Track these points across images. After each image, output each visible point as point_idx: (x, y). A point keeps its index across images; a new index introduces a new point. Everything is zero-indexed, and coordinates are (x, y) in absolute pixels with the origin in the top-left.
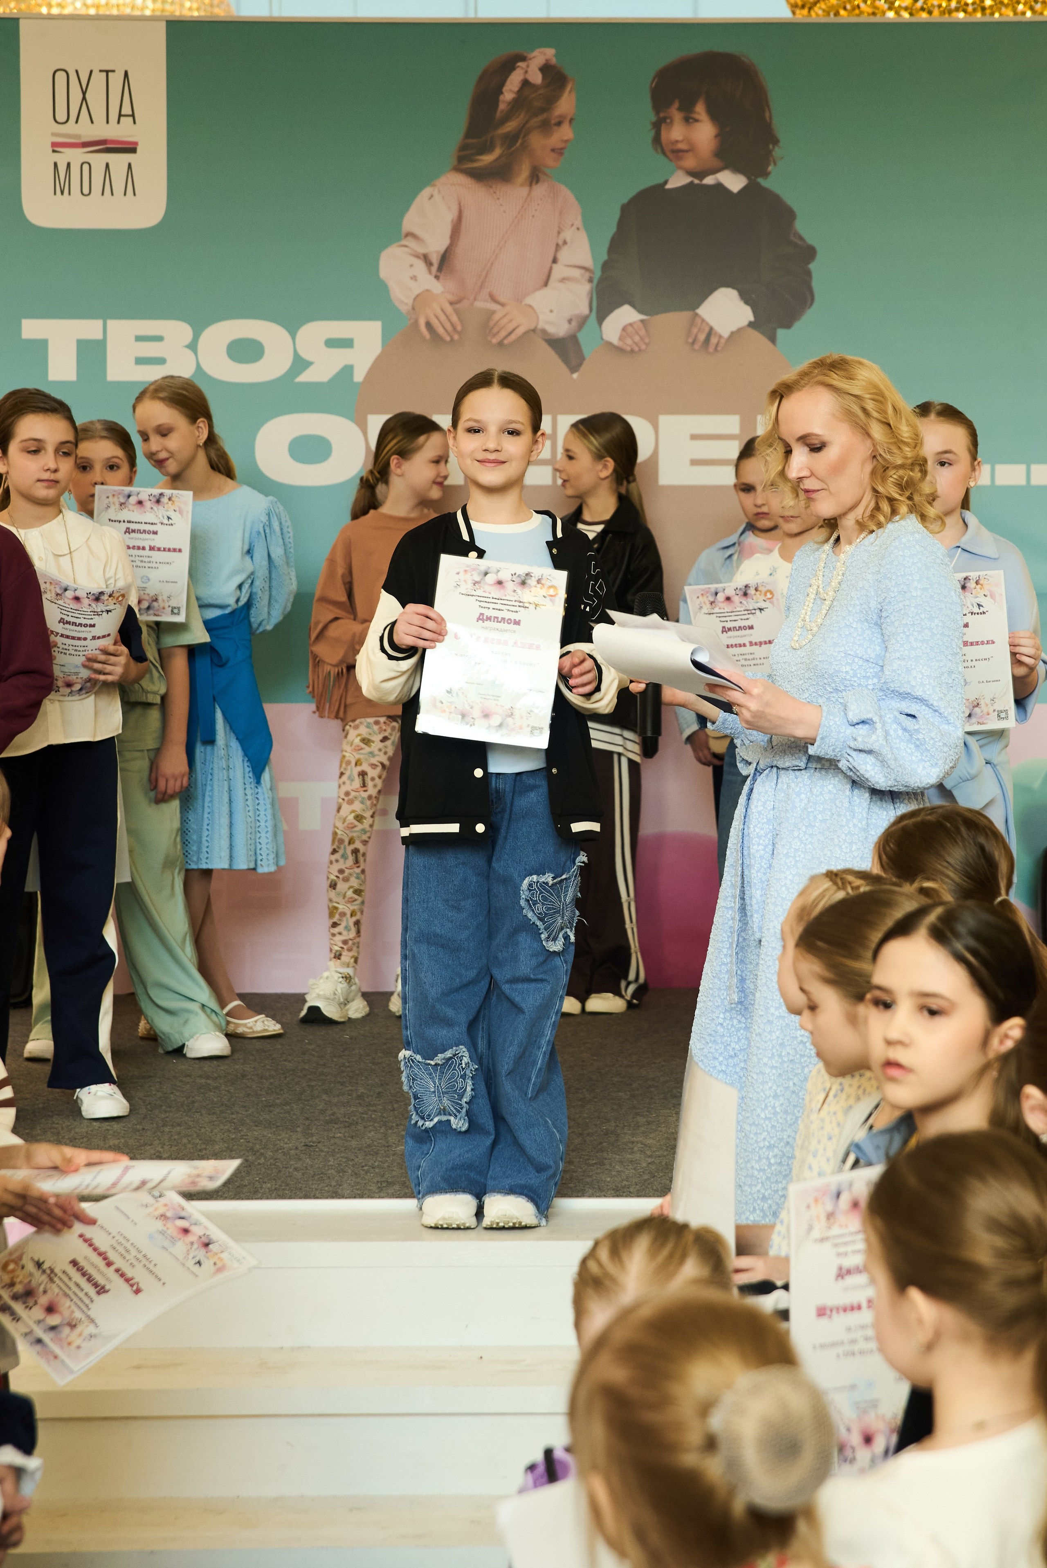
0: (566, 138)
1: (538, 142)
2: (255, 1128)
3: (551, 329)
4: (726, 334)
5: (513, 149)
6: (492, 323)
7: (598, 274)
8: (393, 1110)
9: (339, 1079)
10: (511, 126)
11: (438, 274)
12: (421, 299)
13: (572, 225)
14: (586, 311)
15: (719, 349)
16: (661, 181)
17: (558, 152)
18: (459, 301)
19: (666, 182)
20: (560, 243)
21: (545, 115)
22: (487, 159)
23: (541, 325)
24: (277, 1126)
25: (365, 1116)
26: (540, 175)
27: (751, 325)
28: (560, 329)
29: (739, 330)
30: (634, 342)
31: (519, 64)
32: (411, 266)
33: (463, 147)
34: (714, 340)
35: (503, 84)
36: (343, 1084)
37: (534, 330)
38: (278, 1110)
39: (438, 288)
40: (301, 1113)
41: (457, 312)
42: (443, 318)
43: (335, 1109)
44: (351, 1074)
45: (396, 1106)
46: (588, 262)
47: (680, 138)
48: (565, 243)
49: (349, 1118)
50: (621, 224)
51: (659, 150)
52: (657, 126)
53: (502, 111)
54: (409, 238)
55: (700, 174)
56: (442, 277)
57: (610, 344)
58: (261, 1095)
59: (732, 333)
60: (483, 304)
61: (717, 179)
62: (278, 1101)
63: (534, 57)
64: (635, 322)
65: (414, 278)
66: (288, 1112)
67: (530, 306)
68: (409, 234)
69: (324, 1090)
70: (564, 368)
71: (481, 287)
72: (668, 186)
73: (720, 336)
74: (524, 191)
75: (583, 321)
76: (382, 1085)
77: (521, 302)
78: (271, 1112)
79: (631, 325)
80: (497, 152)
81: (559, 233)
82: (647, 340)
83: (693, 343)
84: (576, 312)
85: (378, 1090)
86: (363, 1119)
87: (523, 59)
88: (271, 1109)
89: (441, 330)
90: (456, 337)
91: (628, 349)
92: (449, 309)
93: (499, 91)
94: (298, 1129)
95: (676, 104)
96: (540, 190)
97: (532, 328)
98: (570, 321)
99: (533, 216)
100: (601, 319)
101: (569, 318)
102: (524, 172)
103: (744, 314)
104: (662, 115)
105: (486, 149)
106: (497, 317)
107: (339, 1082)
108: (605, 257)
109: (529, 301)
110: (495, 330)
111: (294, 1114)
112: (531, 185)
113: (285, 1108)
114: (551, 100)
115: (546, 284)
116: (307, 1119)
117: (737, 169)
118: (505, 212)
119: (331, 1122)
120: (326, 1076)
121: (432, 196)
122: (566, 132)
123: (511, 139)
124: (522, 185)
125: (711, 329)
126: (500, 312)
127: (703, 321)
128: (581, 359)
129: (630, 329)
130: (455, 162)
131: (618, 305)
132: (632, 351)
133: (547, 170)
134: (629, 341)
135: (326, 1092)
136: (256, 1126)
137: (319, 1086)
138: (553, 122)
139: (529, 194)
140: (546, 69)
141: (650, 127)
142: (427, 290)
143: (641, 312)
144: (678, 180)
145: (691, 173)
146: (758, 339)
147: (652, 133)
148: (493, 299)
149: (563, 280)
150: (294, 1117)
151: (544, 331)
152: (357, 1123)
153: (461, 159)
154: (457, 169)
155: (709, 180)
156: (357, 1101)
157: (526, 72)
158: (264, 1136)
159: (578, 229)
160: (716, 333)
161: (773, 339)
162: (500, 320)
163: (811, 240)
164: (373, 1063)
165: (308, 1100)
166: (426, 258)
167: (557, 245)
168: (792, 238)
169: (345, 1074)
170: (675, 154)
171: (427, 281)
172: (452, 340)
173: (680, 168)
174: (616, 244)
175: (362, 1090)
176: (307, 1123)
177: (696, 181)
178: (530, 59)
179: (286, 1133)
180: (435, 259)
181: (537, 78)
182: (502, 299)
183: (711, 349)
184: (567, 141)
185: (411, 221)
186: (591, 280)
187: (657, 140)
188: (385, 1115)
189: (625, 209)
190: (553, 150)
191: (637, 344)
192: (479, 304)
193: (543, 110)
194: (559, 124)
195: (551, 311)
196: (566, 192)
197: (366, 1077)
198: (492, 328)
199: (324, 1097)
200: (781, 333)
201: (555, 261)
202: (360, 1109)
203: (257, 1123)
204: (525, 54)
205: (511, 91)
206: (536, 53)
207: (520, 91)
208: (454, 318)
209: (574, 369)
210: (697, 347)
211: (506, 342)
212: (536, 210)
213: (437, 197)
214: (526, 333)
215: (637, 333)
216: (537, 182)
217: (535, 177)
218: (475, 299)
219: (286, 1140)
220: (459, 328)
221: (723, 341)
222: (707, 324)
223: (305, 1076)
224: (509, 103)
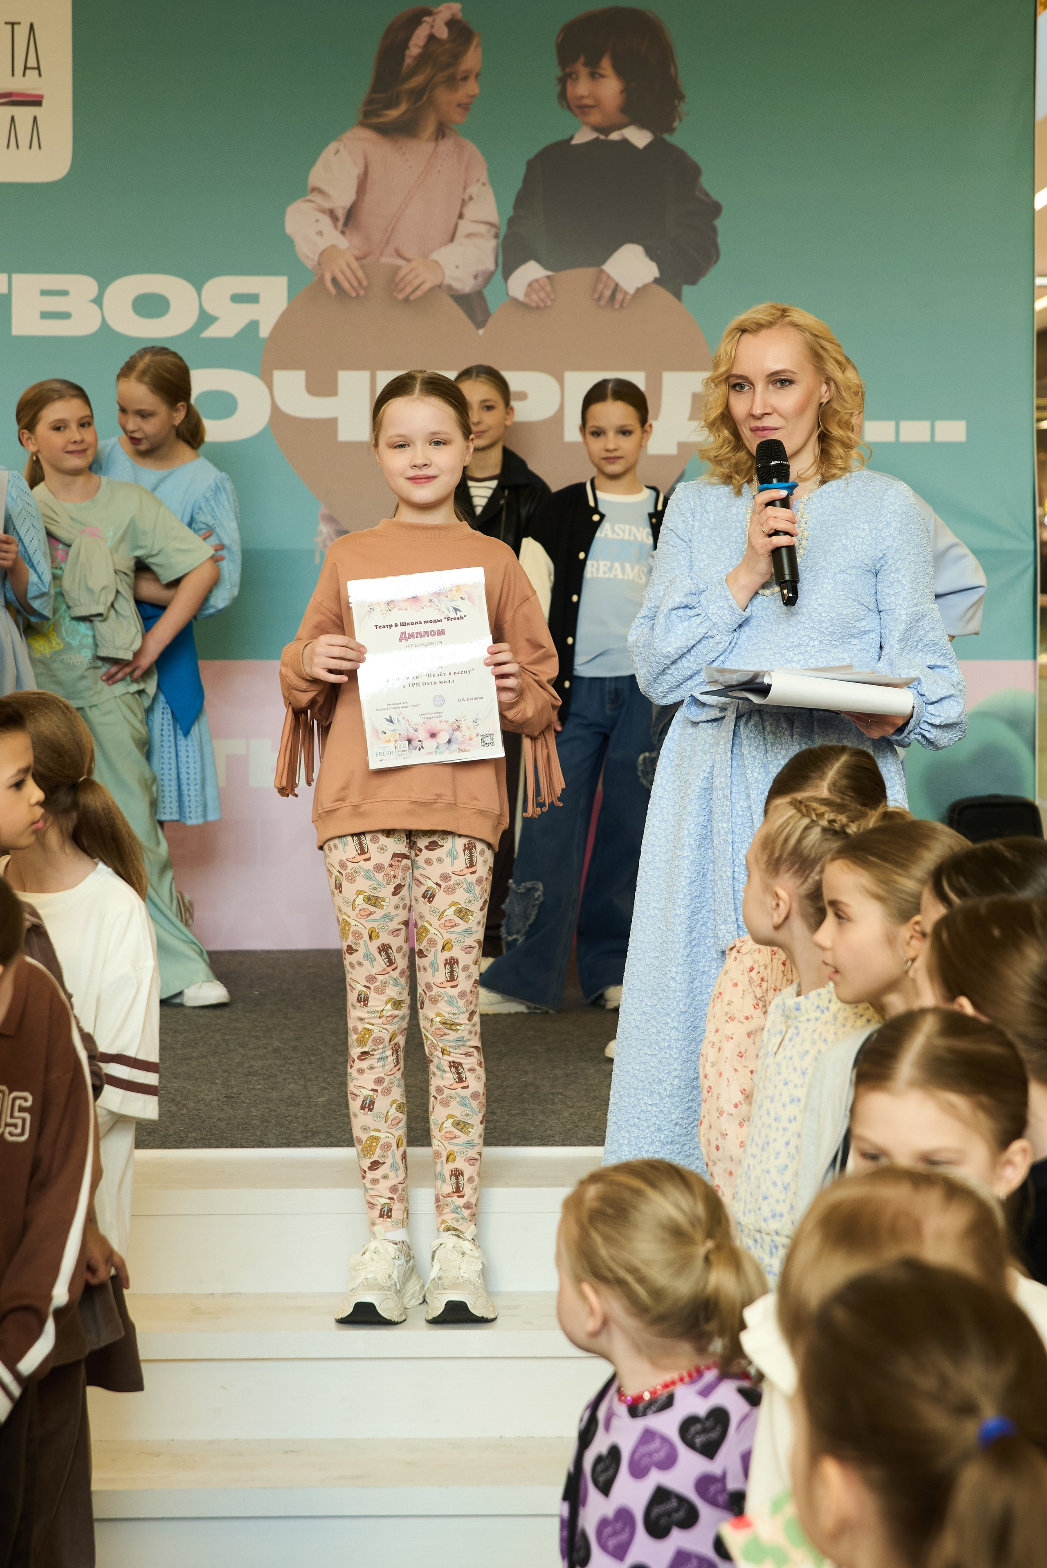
0: (471, 93)
1: (444, 97)
2: (174, 1080)
3: (456, 285)
4: (631, 290)
5: (419, 104)
6: (397, 279)
7: (504, 230)
8: (310, 1063)
9: (253, 1034)
10: (417, 81)
11: (344, 229)
12: (328, 255)
13: (478, 180)
14: (491, 266)
15: (625, 305)
16: (566, 137)
17: (464, 107)
18: (365, 257)
19: (572, 138)
20: (466, 198)
21: (451, 70)
22: (393, 114)
23: (447, 281)
24: (197, 1079)
25: (282, 1068)
26: (447, 130)
27: (656, 281)
28: (466, 285)
29: (645, 286)
30: (540, 298)
31: (426, 19)
32: (317, 221)
33: (369, 102)
34: (619, 297)
35: (408, 38)
36: (257, 1038)
37: (440, 286)
38: (195, 1063)
39: (343, 243)
40: (219, 1065)
41: (362, 267)
42: (348, 273)
43: (253, 1063)
44: (265, 1029)
45: (313, 1059)
46: (494, 218)
47: (585, 93)
48: (471, 198)
49: (267, 1071)
50: (527, 180)
51: (565, 104)
52: (563, 81)
53: (409, 65)
54: (315, 193)
55: (606, 130)
56: (347, 232)
57: (515, 300)
58: (177, 1048)
59: (638, 290)
60: (389, 260)
61: (622, 134)
62: (194, 1055)
63: (440, 12)
64: (541, 278)
65: (320, 233)
66: (206, 1065)
67: (436, 262)
68: (315, 189)
69: (239, 1043)
70: (469, 324)
71: (387, 242)
72: (575, 142)
73: (626, 293)
74: (430, 146)
75: (489, 277)
76: (297, 1039)
77: (427, 258)
78: (188, 1064)
79: (537, 281)
80: (403, 107)
81: (465, 188)
82: (553, 296)
83: (599, 299)
84: (482, 268)
85: (293, 1044)
86: (281, 1071)
87: (429, 13)
88: (188, 1061)
89: (346, 286)
90: (362, 293)
91: (534, 305)
92: (355, 265)
93: (405, 45)
94: (217, 1081)
95: (582, 59)
96: (446, 145)
97: (438, 282)
98: (476, 277)
99: (439, 172)
100: (507, 274)
101: (474, 274)
102: (430, 128)
103: (648, 271)
104: (568, 70)
105: (392, 104)
106: (402, 273)
107: (253, 1036)
108: (510, 212)
109: (435, 256)
110: (401, 285)
111: (212, 1067)
112: (437, 140)
113: (202, 1060)
114: (457, 56)
115: (452, 240)
116: (226, 1071)
117: (642, 124)
118: (411, 167)
119: (250, 1074)
120: (240, 1030)
121: (337, 151)
122: (472, 87)
123: (417, 94)
124: (428, 140)
125: (617, 286)
126: (406, 267)
127: (609, 277)
128: (487, 315)
129: (536, 285)
130: (361, 118)
131: (524, 261)
132: (538, 307)
133: (453, 126)
134: (535, 297)
135: (242, 1045)
136: (175, 1078)
137: (235, 1040)
138: (459, 76)
139: (435, 150)
140: (452, 24)
141: (556, 82)
142: (333, 246)
143: (546, 267)
144: (584, 136)
145: (596, 129)
146: (663, 295)
147: (558, 89)
148: (399, 255)
149: (469, 236)
150: (212, 1069)
151: (450, 287)
152: (276, 1075)
153: (367, 114)
154: (363, 124)
155: (615, 136)
156: (274, 1055)
157: (432, 27)
158: (184, 1088)
159: (484, 184)
160: (621, 290)
161: (678, 295)
162: (404, 277)
163: (716, 194)
164: (286, 1018)
165: (224, 1054)
166: (332, 213)
167: (463, 201)
168: (697, 193)
169: (258, 1029)
170: (581, 109)
171: (333, 237)
172: (358, 295)
173: (587, 124)
174: (522, 200)
175: (277, 1044)
176: (226, 1075)
177: (602, 137)
178: (436, 14)
179: (206, 1085)
180: (341, 215)
181: (443, 33)
182: (408, 255)
183: (617, 306)
184: (473, 96)
185: (317, 176)
186: (496, 236)
187: (563, 95)
188: (303, 1067)
189: (530, 164)
190: (459, 105)
191: (543, 301)
192: (385, 260)
193: (449, 65)
194: (465, 79)
195: (457, 267)
196: (471, 148)
197: (280, 1031)
198: (398, 284)
199: (240, 1050)
200: (686, 289)
201: (461, 216)
202: (278, 1062)
203: (176, 1076)
204: (432, 9)
205: (416, 45)
206: (442, 8)
207: (426, 46)
208: (360, 274)
209: (479, 325)
210: (602, 303)
211: (412, 298)
212: (442, 166)
213: (343, 153)
214: (432, 289)
215: (542, 288)
216: (444, 137)
217: (441, 132)
218: (381, 255)
219: (206, 1092)
220: (365, 283)
221: (628, 297)
222: (613, 280)
223: (219, 1030)
224: (415, 58)
